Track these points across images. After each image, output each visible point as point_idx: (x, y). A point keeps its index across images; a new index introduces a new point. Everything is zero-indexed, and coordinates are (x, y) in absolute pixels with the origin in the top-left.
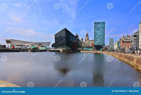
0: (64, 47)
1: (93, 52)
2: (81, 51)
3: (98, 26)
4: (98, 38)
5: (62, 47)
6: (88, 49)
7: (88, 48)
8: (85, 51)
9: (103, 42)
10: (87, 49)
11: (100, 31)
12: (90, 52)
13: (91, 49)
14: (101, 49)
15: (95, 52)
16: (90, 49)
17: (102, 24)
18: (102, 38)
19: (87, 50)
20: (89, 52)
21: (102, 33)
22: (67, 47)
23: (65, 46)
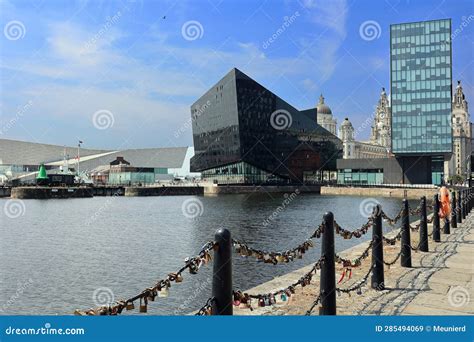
0: (235, 171)
1: (386, 192)
2: (324, 190)
3: (414, 45)
4: (415, 113)
5: (225, 172)
6: (363, 177)
7: (365, 171)
8: (343, 191)
9: (442, 136)
10: (356, 177)
11: (424, 74)
12: (374, 191)
13: (379, 178)
14: (435, 176)
15: (399, 193)
16: (371, 175)
17: (434, 33)
18: (436, 113)
19: (356, 184)
20: (365, 191)
21: (433, 85)
22: (248, 172)
23: (237, 166)
